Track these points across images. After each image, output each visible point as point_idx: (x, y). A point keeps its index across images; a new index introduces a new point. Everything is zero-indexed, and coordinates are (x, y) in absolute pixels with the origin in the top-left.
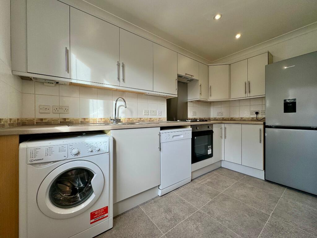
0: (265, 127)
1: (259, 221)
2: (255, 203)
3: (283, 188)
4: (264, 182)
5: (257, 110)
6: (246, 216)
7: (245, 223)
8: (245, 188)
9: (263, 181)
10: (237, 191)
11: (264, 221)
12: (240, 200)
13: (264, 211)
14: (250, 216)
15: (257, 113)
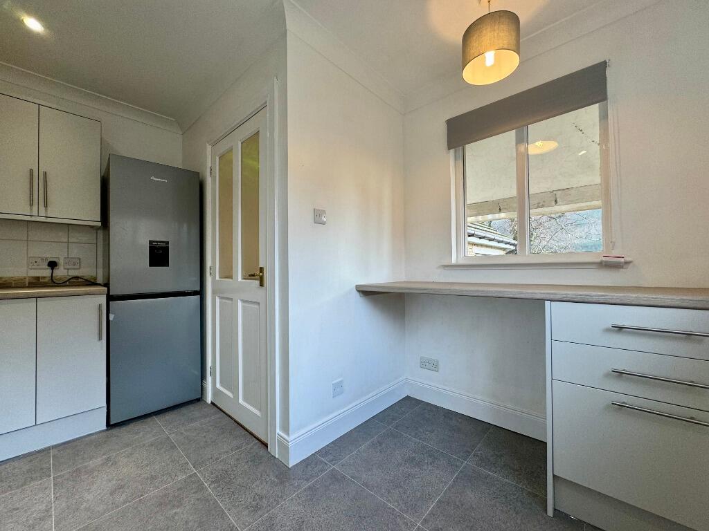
0: (110, 298)
1: (199, 496)
2: (153, 478)
3: (149, 419)
4: (110, 432)
5: (52, 256)
6: (175, 513)
7: (190, 524)
8: (95, 473)
9: (104, 434)
10: (87, 496)
11: (201, 488)
12: (124, 503)
13: (181, 477)
14: (178, 507)
15: (53, 265)
